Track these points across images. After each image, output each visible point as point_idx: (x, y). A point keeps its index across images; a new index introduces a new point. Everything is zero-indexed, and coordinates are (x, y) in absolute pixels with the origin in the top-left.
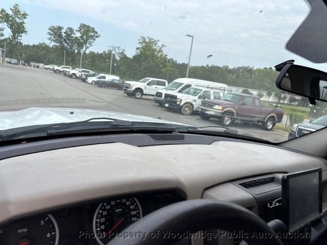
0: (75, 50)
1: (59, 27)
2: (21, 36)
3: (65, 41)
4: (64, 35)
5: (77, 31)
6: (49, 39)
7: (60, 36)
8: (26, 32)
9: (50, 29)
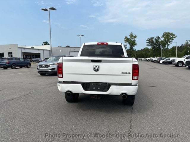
0: (161, 48)
1: (152, 38)
2: (134, 47)
3: (155, 44)
4: (154, 41)
5: (162, 37)
6: (147, 45)
7: (153, 42)
8: (136, 44)
9: (147, 40)
